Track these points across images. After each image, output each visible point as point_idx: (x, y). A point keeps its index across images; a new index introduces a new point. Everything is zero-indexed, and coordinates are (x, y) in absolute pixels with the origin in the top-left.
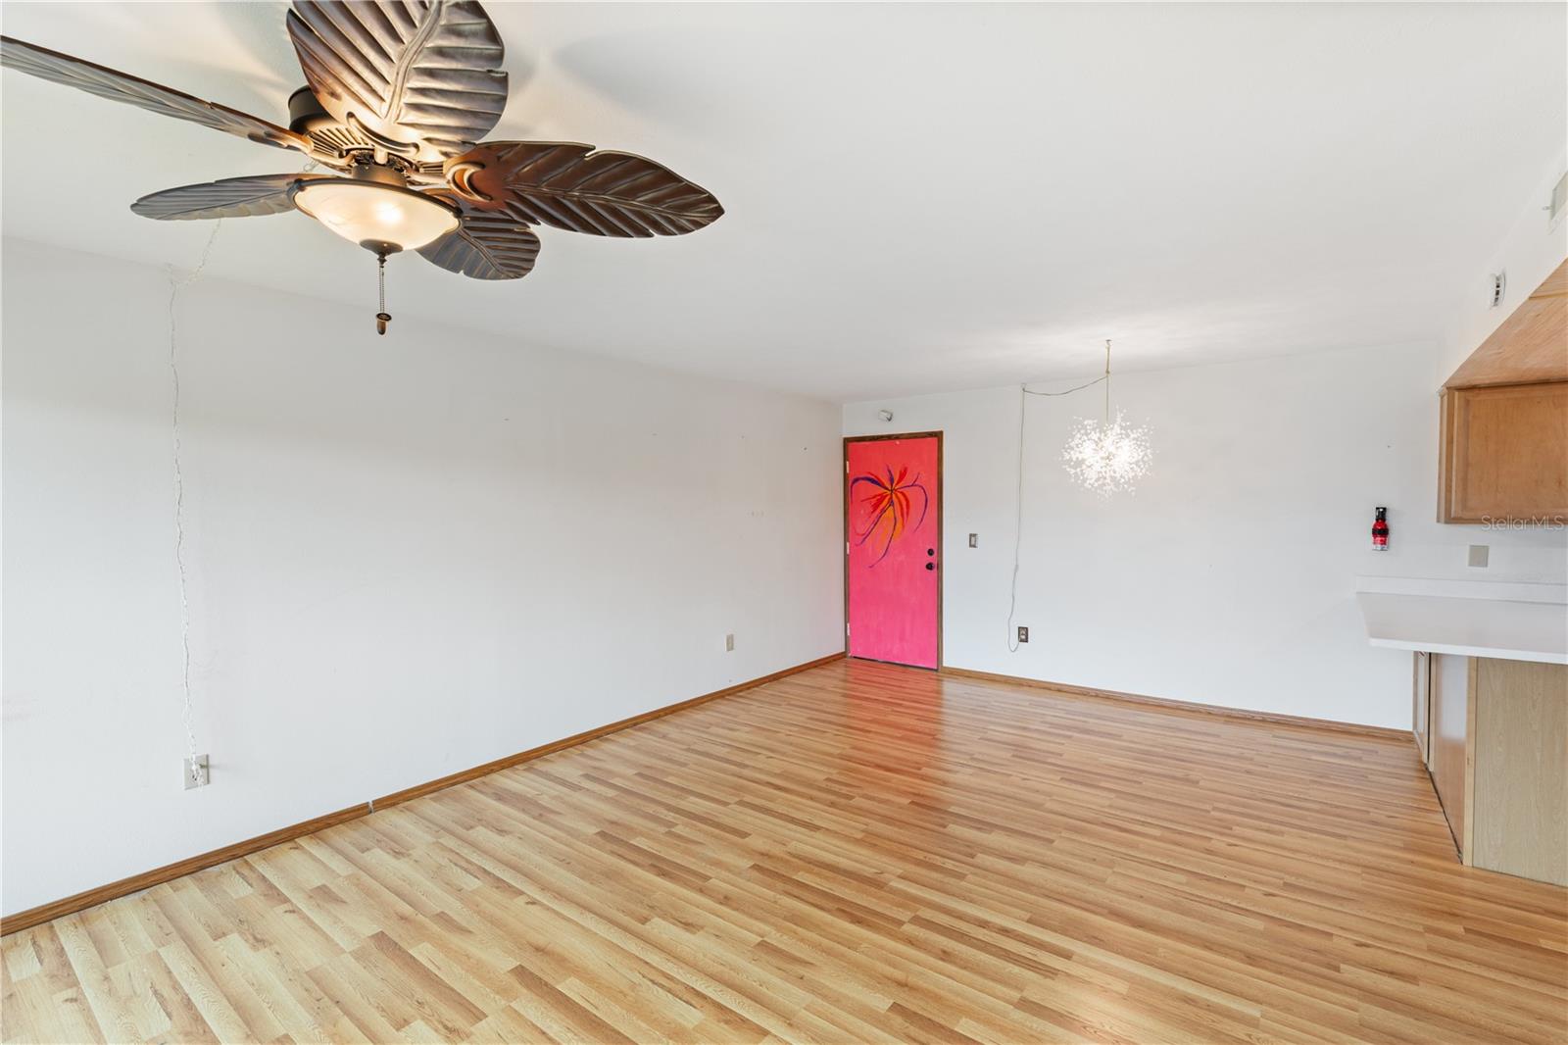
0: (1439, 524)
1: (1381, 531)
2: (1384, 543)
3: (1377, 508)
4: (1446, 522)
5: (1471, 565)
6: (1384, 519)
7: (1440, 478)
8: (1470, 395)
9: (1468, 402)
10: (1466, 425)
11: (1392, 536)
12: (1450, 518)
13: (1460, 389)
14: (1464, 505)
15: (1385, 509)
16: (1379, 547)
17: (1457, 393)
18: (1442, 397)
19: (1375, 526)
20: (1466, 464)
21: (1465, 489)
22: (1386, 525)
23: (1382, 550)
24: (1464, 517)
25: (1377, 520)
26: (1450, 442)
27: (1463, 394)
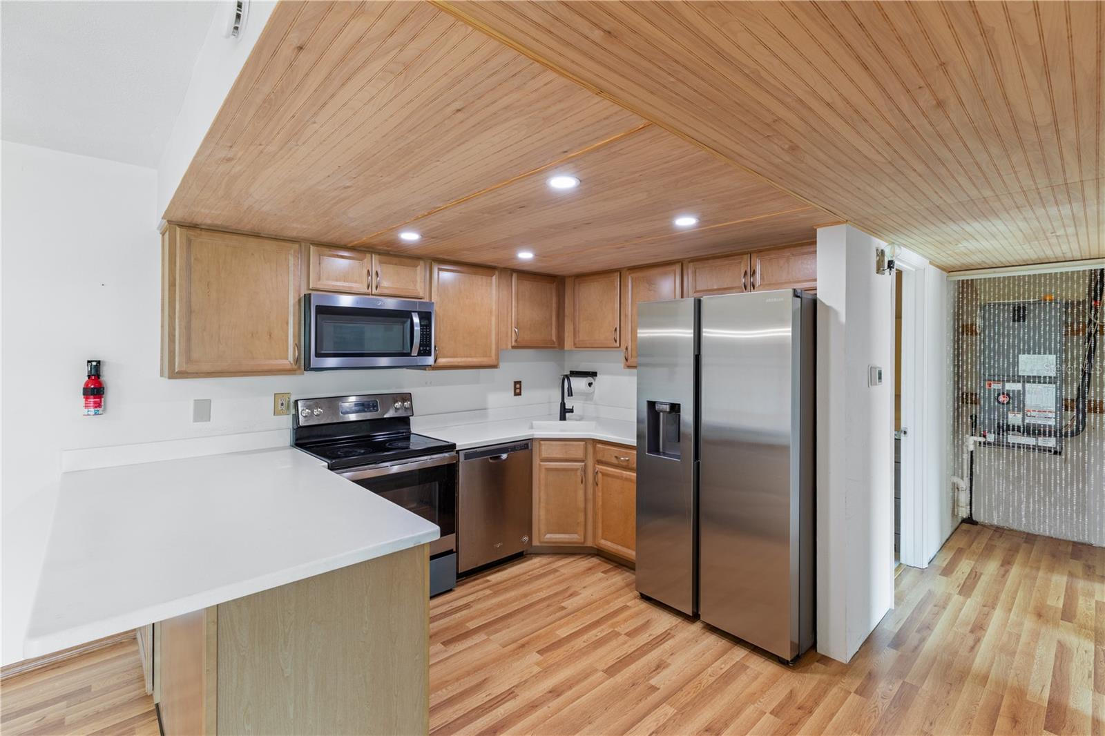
0: (163, 378)
1: (95, 390)
2: (98, 405)
3: (89, 362)
4: (170, 377)
5: (195, 420)
6: (98, 376)
7: (162, 326)
8: (191, 233)
9: (189, 242)
10: (189, 269)
11: (110, 396)
12: (174, 374)
13: (181, 225)
14: (189, 359)
15: (99, 362)
16: (92, 410)
17: (178, 229)
18: (163, 234)
19: (87, 384)
20: (189, 312)
21: (189, 339)
22: (100, 384)
23: (95, 414)
24: (189, 370)
25: (89, 377)
26: (172, 285)
27: (184, 230)
